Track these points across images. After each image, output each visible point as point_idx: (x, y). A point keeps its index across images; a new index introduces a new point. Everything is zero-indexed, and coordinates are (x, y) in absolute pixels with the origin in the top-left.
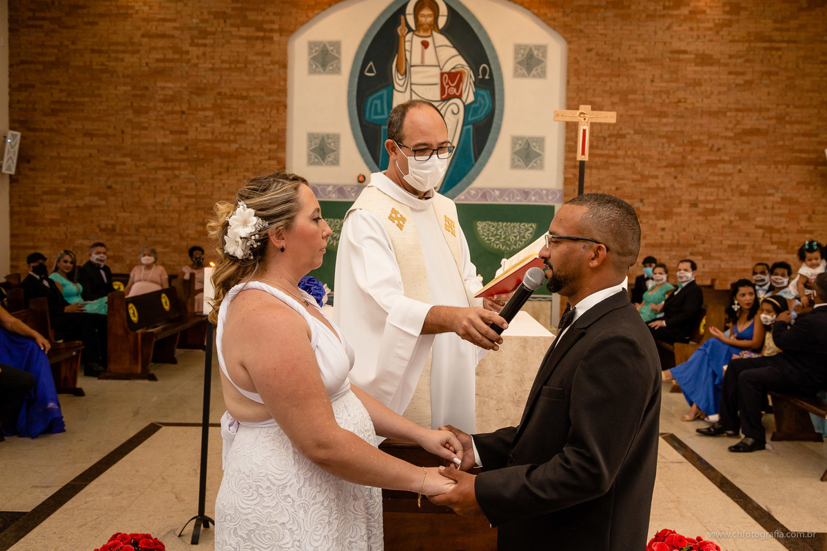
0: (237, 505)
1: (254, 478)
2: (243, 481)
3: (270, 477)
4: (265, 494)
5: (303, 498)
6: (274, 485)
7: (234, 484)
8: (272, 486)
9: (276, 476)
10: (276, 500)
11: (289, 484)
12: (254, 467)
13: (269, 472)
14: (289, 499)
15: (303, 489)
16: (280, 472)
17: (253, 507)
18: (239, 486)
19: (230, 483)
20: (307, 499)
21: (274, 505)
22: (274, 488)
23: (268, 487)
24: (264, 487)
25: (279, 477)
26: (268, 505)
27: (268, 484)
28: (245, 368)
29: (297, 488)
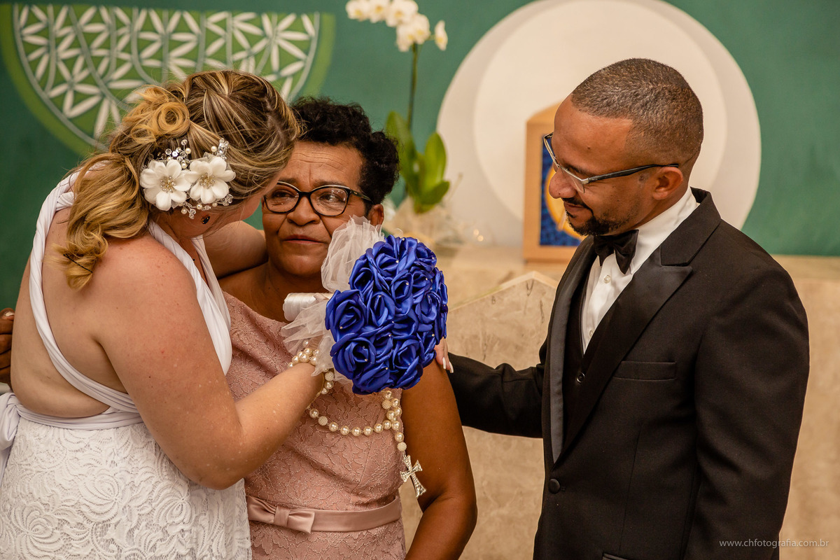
0: (25, 552)
1: (56, 508)
2: (37, 513)
3: (84, 509)
4: (73, 536)
5: (135, 547)
6: (89, 521)
7: (19, 518)
8: (85, 523)
9: (93, 507)
10: (91, 546)
11: (114, 521)
12: (57, 490)
13: (82, 501)
14: (112, 546)
15: (136, 532)
16: (100, 502)
17: (52, 555)
18: (28, 521)
19: (12, 516)
20: (142, 548)
21: (87, 553)
22: (90, 526)
23: (78, 524)
24: (73, 523)
25: (98, 509)
26: (78, 553)
27: (80, 519)
28: (99, 344)
29: (127, 529)
